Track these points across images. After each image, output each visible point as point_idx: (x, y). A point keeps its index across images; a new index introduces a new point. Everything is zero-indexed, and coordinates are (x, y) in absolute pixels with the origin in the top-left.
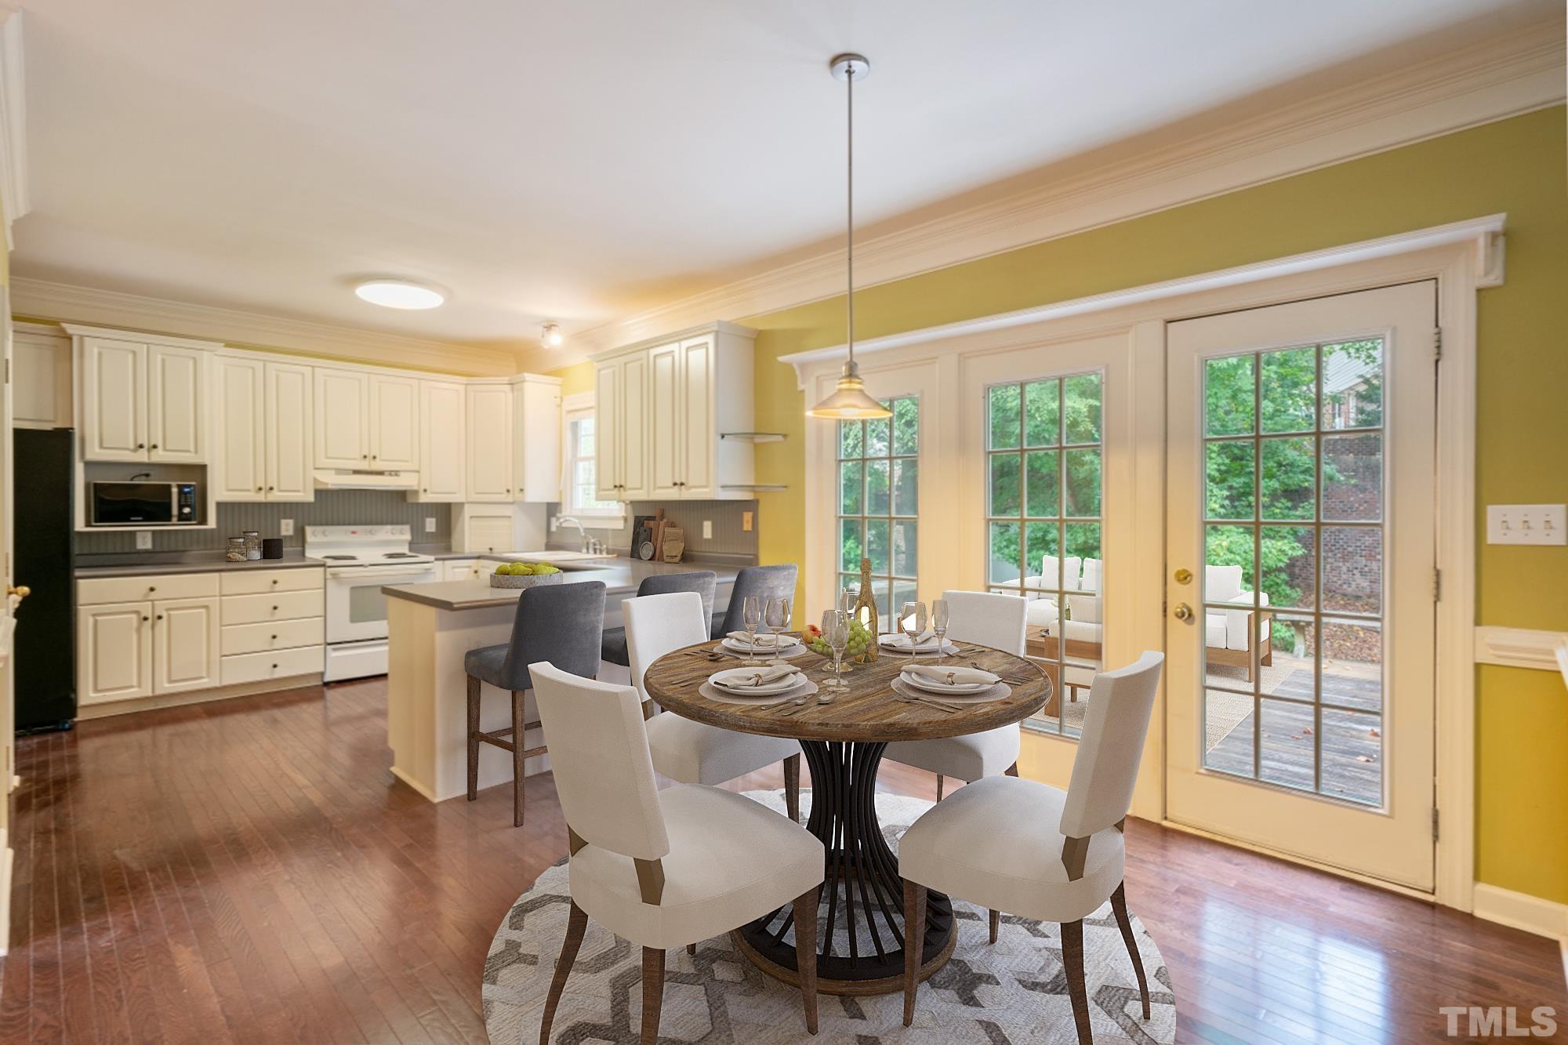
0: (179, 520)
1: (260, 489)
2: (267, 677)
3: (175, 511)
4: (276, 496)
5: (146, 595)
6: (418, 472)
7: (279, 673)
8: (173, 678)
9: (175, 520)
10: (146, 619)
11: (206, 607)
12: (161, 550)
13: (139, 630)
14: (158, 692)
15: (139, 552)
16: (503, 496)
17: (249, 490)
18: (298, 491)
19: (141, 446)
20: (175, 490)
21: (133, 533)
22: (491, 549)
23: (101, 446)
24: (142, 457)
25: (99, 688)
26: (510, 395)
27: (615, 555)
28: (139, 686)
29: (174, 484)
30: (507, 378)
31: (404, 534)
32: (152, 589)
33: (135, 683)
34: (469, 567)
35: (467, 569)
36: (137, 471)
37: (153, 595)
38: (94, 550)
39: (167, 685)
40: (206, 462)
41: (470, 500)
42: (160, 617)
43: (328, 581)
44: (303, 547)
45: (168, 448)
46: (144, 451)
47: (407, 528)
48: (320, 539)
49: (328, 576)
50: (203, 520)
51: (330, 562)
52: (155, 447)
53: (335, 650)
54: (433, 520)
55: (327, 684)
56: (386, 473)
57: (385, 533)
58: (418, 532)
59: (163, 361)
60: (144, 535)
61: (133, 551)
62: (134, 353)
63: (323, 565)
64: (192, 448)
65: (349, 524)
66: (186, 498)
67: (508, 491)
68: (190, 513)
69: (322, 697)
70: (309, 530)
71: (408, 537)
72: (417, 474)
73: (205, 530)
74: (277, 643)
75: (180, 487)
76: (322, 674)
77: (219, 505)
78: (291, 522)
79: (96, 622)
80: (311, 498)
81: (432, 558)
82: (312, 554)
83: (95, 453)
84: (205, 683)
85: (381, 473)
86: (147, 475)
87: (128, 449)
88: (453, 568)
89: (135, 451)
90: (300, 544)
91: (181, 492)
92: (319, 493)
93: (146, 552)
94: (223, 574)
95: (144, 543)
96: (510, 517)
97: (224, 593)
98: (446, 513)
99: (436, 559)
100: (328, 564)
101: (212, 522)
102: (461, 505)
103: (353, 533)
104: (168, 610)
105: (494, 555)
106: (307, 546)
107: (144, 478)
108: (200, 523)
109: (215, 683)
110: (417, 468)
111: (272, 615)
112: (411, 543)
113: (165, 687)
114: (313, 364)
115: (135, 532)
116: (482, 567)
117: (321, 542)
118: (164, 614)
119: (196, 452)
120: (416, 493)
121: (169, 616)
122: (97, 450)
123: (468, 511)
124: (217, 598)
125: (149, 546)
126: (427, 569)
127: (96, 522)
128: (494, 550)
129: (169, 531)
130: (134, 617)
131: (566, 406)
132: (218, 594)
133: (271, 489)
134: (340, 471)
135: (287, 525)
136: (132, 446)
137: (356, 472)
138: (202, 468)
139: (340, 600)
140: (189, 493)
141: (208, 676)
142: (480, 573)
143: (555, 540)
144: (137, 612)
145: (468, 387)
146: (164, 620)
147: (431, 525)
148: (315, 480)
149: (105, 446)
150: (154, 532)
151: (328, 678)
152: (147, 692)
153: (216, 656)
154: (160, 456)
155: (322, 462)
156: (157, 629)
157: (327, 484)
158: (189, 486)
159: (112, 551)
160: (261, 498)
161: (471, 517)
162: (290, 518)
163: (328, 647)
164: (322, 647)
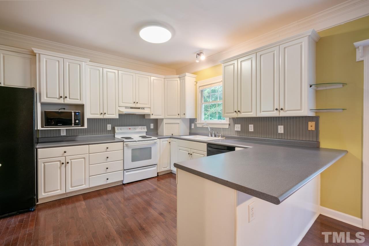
0: (74, 125)
1: (101, 114)
2: (105, 183)
3: (73, 122)
4: (107, 116)
5: (63, 154)
6: (150, 108)
7: (109, 182)
8: (72, 186)
9: (73, 125)
10: (63, 163)
11: (84, 158)
12: (69, 136)
13: (60, 168)
14: (67, 191)
15: (62, 136)
16: (177, 116)
17: (98, 114)
18: (114, 114)
19: (61, 97)
20: (73, 114)
21: (60, 130)
22: (172, 134)
23: (47, 97)
24: (61, 101)
25: (46, 191)
26: (179, 81)
27: (225, 138)
28: (61, 189)
29: (73, 111)
30: (178, 76)
31: (144, 129)
32: (65, 152)
33: (59, 189)
34: (167, 141)
35: (167, 142)
36: (61, 107)
37: (65, 154)
38: (47, 136)
39: (70, 188)
40: (84, 103)
41: (165, 118)
42: (68, 163)
43: (125, 147)
44: (114, 134)
45: (70, 98)
46: (62, 99)
47: (145, 127)
48: (120, 131)
49: (125, 145)
50: (83, 125)
51: (125, 140)
52: (66, 97)
53: (126, 172)
54: (153, 124)
55: (124, 184)
56: (141, 108)
57: (139, 129)
58: (148, 128)
59: (69, 65)
60: (63, 130)
61: (60, 136)
62: (59, 61)
63: (123, 141)
64: (79, 98)
65: (128, 126)
66: (77, 117)
67: (179, 114)
68: (78, 122)
69: (122, 189)
70: (116, 128)
71: (146, 130)
72: (150, 109)
73: (83, 129)
74: (108, 170)
75: (75, 113)
76: (122, 181)
77: (88, 119)
78: (110, 125)
79: (44, 165)
80: (117, 117)
81: (156, 138)
82: (118, 136)
83: (45, 99)
84: (84, 187)
85: (139, 108)
86: (64, 109)
87: (57, 98)
88: (163, 141)
89: (59, 99)
90: (113, 133)
91: (75, 115)
92: (120, 115)
93: (64, 136)
94: (90, 145)
95: (63, 133)
96: (179, 123)
97: (90, 152)
98: (156, 122)
99: (158, 138)
100: (125, 141)
101: (86, 126)
102: (162, 119)
103: (130, 129)
104: (70, 160)
105: (173, 136)
106: (115, 134)
107: (63, 109)
108: (82, 126)
109: (87, 186)
110: (150, 107)
111: (106, 160)
112: (146, 132)
113: (70, 189)
114: (118, 69)
115: (60, 129)
116: (172, 141)
117: (120, 133)
118: (70, 161)
119: (80, 100)
120: (149, 115)
121: (71, 162)
122: (45, 98)
123: (165, 121)
124: (88, 154)
125: (65, 134)
126: (155, 142)
127: (45, 126)
128: (173, 135)
129: (72, 129)
130: (59, 163)
131: (198, 85)
132: (88, 153)
133: (105, 113)
134: (126, 107)
135: (109, 126)
136: (58, 97)
137: (131, 108)
138: (82, 106)
139: (129, 153)
140: (78, 115)
141: (85, 184)
142: (171, 143)
143: (193, 131)
144: (60, 161)
145: (165, 79)
146: (70, 163)
147: (152, 126)
148: (119, 111)
149: (48, 97)
150: (66, 129)
151: (125, 182)
152: (63, 192)
153: (87, 177)
154: (68, 101)
155: (121, 104)
156: (67, 167)
157: (123, 112)
158: (78, 112)
159: (53, 136)
160: (101, 117)
161: (166, 123)
162: (110, 124)
163: (124, 171)
164: (123, 171)
